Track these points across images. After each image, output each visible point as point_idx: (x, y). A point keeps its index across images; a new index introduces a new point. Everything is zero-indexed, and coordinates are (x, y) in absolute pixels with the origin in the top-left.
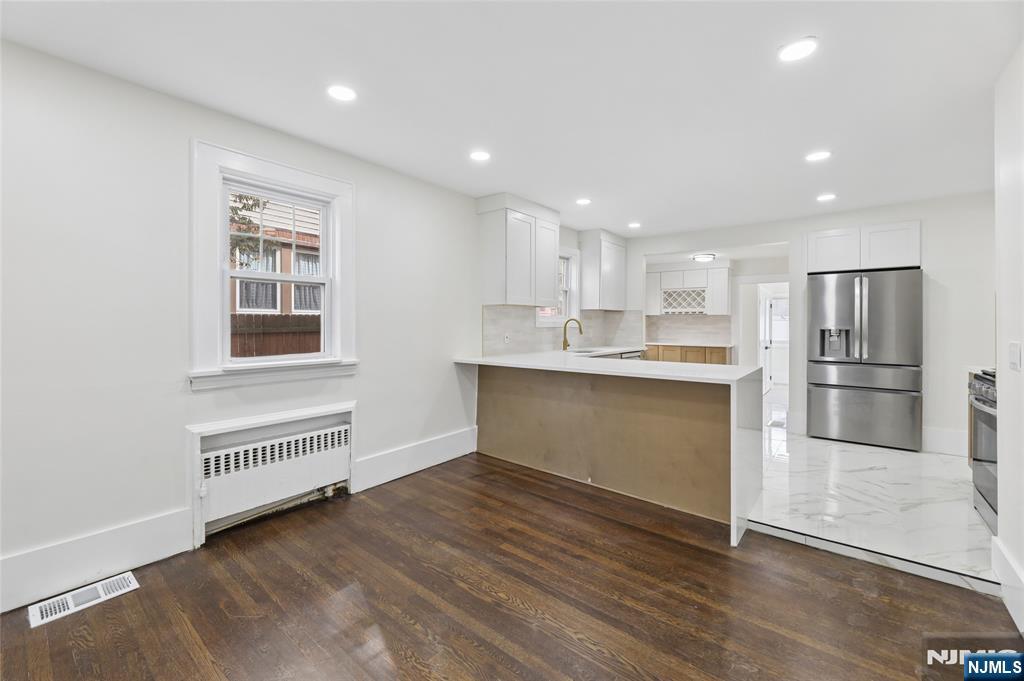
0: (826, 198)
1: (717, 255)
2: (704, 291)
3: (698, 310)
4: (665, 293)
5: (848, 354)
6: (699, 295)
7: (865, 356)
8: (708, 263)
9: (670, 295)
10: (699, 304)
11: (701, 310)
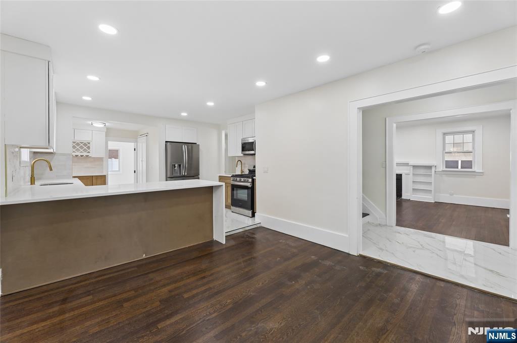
0: (184, 114)
1: (107, 124)
2: (89, 143)
3: (85, 154)
4: (74, 142)
5: (180, 174)
6: (86, 145)
7: (186, 174)
8: (100, 127)
9: (78, 144)
10: (85, 150)
11: (88, 154)
